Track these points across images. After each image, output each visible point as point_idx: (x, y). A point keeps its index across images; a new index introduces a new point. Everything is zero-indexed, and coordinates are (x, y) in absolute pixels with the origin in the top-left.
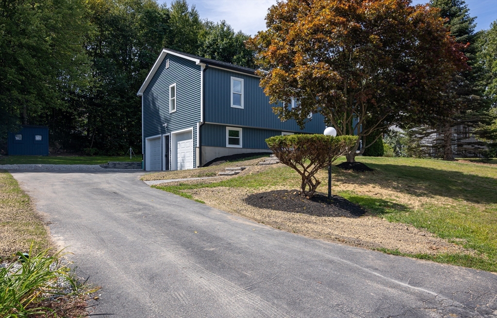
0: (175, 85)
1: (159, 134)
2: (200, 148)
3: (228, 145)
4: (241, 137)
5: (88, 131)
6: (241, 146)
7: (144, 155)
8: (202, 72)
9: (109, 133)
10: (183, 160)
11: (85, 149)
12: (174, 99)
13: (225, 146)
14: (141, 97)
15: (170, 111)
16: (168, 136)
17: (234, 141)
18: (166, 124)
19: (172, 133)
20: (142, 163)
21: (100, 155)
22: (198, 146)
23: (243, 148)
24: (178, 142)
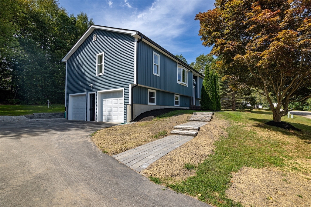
0: (103, 53)
1: (84, 92)
2: (132, 105)
3: (149, 103)
4: (155, 97)
5: (12, 87)
6: (155, 104)
7: (67, 108)
8: (136, 43)
9: (29, 89)
10: (109, 114)
11: (9, 100)
12: (102, 65)
13: (147, 104)
14: (65, 63)
15: (97, 74)
16: (94, 94)
17: (152, 100)
18: (92, 84)
19: (98, 92)
20: (64, 114)
21: (22, 104)
22: (130, 103)
23: (157, 105)
24: (104, 99)
